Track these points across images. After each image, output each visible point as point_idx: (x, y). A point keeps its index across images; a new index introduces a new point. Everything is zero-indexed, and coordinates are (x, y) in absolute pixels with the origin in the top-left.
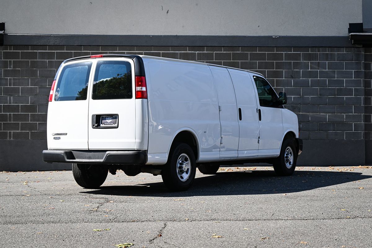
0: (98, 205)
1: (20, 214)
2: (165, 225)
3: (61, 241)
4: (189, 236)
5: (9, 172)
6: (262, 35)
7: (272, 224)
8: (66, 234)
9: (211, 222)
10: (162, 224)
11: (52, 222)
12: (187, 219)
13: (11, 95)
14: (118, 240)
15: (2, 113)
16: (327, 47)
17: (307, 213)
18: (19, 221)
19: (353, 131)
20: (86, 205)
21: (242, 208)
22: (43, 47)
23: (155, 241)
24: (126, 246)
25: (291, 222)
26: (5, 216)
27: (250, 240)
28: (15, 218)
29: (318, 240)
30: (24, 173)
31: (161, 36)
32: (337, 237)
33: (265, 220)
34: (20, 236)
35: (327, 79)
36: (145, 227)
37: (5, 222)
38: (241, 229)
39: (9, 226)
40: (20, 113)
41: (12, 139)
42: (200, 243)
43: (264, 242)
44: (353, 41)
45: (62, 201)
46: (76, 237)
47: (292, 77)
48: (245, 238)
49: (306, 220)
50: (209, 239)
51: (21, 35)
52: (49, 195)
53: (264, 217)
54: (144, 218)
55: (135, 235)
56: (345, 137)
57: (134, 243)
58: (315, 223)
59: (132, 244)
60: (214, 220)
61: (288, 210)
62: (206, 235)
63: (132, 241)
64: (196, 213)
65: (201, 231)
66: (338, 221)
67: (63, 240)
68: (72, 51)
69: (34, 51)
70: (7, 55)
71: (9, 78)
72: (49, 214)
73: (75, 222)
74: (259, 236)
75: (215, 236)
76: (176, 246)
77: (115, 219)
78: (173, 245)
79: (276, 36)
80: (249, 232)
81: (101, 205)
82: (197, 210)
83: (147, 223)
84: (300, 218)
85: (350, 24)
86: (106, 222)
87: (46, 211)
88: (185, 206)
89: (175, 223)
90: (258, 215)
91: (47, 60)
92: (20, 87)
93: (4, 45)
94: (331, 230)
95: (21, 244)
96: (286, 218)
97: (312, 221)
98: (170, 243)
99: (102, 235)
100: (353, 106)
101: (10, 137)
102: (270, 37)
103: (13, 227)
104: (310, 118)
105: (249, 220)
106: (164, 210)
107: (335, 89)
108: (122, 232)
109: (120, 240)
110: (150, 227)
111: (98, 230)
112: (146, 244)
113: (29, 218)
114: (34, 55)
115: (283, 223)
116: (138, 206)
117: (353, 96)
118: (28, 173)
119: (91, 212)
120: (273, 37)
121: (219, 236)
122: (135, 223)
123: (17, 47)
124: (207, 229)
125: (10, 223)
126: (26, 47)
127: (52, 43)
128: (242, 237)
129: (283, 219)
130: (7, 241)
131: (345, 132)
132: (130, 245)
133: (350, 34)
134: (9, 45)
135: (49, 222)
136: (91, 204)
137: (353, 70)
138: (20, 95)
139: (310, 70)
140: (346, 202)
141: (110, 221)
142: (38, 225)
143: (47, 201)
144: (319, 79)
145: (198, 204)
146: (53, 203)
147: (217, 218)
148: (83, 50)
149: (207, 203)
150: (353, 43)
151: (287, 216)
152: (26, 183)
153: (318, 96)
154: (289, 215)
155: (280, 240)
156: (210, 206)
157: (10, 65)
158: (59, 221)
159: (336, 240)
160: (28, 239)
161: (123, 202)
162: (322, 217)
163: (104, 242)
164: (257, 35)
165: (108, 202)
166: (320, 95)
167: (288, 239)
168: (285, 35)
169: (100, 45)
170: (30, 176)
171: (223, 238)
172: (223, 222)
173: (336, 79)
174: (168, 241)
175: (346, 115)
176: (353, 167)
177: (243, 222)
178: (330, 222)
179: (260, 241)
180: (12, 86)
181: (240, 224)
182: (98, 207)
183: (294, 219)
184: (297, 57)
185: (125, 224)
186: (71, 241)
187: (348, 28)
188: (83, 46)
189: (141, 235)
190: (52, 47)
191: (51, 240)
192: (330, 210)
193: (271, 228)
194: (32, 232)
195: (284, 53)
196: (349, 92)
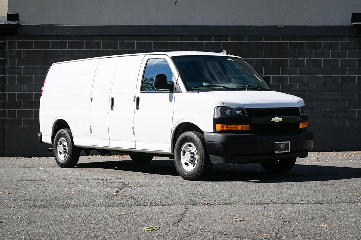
0: (117, 189)
1: (44, 198)
2: (186, 208)
3: (89, 224)
4: (211, 219)
5: (23, 158)
6: (268, 24)
7: (289, 208)
8: (92, 218)
9: (230, 206)
10: (182, 208)
11: (77, 206)
12: (206, 203)
13: (25, 84)
14: (144, 224)
15: (17, 101)
16: (331, 36)
17: (321, 197)
18: (45, 205)
19: (356, 118)
20: (105, 190)
21: (257, 192)
22: (56, 37)
23: (179, 224)
24: (153, 229)
25: (307, 206)
26: (30, 200)
27: (271, 223)
28: (40, 202)
29: (337, 223)
30: (39, 158)
31: (170, 26)
32: (355, 220)
33: (281, 204)
34: (48, 219)
35: (331, 67)
36: (167, 211)
37: (31, 206)
38: (261, 212)
39: (36, 209)
40: (33, 101)
41: (26, 125)
42: (224, 226)
43: (285, 224)
44: (356, 30)
45: (81, 185)
46: (102, 221)
47: (297, 66)
48: (266, 221)
49: (321, 203)
50: (231, 222)
51: (34, 26)
52: (67, 180)
53: (281, 201)
54: (164, 202)
55: (159, 219)
56: (348, 123)
57: (160, 226)
58: (331, 206)
59: (158, 227)
60: (232, 203)
61: (302, 194)
62: (228, 218)
63: (157, 224)
64: (213, 197)
65: (222, 214)
66: (353, 205)
67: (91, 224)
68: (84, 41)
69: (47, 41)
70: (20, 45)
71: (22, 67)
72: (72, 199)
73: (98, 206)
74: (279, 219)
75: (237, 219)
76: (201, 229)
77: (137, 203)
78: (197, 228)
79: (281, 26)
80: (269, 215)
81: (119, 189)
82: (214, 194)
83: (169, 207)
84: (315, 202)
85: (353, 14)
86: (128, 206)
87: (68, 195)
88: (202, 191)
89: (195, 206)
90: (274, 199)
91: (60, 50)
92: (34, 75)
93: (18, 35)
94: (347, 213)
95: (51, 227)
96: (302, 202)
97: (328, 204)
98: (195, 226)
99: (127, 219)
100: (356, 94)
101: (24, 124)
102: (275, 27)
103: (41, 211)
104: (314, 105)
105: (266, 204)
106: (182, 194)
107: (339, 76)
108: (146, 216)
109: (146, 223)
110: (172, 211)
111: (122, 213)
112: (171, 227)
113: (53, 202)
114: (47, 45)
115: (300, 206)
116: (155, 190)
117: (356, 84)
118: (42, 159)
119: (111, 196)
120: (278, 26)
121: (241, 219)
122: (157, 207)
123: (30, 37)
124: (227, 213)
125: (36, 207)
126: (39, 37)
127: (64, 33)
128: (263, 221)
129: (299, 202)
130: (37, 225)
131: (348, 118)
132: (156, 228)
133: (353, 23)
134: (22, 35)
135: (74, 206)
136: (110, 189)
137: (356, 59)
138: (34, 84)
139: (314, 58)
140: (356, 187)
141: (131, 205)
142: (63, 209)
143: (67, 186)
144: (323, 67)
145: (213, 189)
146: (73, 187)
147: (235, 202)
148: (95, 40)
149: (222, 187)
150: (356, 32)
151: (302, 200)
152: (42, 169)
153: (322, 83)
154: (304, 199)
155: (300, 223)
156: (226, 190)
157: (24, 54)
158: (83, 205)
159: (354, 223)
160: (57, 223)
161: (140, 186)
162: (336, 201)
163: (130, 225)
164: (263, 25)
165: (125, 187)
166: (324, 82)
167: (308, 222)
168: (289, 25)
169: (111, 34)
170: (45, 162)
171: (245, 221)
172: (241, 206)
173: (339, 67)
174: (192, 224)
175: (349, 102)
176: (356, 152)
177: (261, 205)
178: (345, 205)
179: (282, 224)
180: (26, 75)
181: (259, 207)
182: (117, 192)
183: (309, 203)
184: (301, 46)
185: (147, 208)
186: (98, 224)
187: (351, 18)
188: (94, 35)
189: (165, 218)
190: (64, 37)
191: (79, 223)
192: (342, 194)
193: (289, 211)
194: (59, 216)
195: (289, 42)
196: (352, 80)
